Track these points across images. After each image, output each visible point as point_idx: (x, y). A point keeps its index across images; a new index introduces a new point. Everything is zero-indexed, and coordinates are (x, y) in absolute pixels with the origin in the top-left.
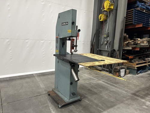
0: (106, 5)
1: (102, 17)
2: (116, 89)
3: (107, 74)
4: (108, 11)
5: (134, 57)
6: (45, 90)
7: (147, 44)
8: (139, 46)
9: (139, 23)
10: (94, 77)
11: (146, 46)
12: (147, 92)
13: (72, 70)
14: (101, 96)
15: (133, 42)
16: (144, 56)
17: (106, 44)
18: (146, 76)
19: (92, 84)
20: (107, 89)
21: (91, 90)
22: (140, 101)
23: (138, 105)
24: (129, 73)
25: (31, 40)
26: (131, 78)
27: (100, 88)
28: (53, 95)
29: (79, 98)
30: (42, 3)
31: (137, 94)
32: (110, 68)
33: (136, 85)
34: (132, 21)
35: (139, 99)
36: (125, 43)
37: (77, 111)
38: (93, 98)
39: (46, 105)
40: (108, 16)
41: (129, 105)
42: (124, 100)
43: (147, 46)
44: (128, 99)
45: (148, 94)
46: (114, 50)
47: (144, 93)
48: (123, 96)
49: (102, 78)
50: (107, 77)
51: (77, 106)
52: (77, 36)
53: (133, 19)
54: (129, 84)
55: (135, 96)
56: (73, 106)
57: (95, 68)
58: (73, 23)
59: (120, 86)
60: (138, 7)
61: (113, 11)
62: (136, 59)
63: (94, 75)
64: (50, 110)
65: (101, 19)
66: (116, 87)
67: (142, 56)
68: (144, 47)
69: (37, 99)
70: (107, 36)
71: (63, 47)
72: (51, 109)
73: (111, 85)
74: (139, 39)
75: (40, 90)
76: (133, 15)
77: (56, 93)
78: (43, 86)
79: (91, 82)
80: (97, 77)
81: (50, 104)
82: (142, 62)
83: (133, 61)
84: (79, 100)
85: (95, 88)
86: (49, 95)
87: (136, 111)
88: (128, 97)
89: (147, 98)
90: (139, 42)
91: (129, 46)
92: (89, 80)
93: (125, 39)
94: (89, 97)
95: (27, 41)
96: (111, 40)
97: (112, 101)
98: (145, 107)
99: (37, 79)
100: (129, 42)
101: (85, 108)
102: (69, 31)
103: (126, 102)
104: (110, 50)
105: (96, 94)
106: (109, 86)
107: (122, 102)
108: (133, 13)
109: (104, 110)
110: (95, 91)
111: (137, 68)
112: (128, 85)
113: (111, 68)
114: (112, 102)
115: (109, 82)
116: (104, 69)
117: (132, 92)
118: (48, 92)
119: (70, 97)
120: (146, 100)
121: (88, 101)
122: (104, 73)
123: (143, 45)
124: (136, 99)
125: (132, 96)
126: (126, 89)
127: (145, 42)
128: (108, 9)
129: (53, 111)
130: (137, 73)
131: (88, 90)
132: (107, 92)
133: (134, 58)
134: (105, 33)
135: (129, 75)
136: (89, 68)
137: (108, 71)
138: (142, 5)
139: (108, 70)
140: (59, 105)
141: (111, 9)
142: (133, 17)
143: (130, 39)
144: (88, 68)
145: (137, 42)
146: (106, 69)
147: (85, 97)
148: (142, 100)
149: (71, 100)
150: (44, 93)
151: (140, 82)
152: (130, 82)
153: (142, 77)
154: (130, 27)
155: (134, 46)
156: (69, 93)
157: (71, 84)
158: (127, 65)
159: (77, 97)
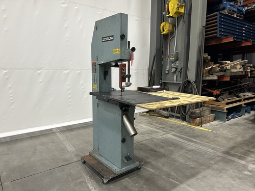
0: (173, 6)
1: (166, 27)
2: (197, 145)
3: (179, 122)
4: (176, 16)
5: (221, 92)
6: (77, 155)
7: (242, 70)
8: (228, 73)
9: (227, 36)
10: (158, 129)
11: (240, 74)
12: (246, 148)
13: (124, 117)
14: (174, 159)
15: (218, 67)
16: (237, 90)
17: (175, 72)
18: (242, 122)
19: (156, 141)
20: (182, 148)
21: (156, 151)
22: (239, 163)
23: (236, 171)
24: (215, 119)
25: (46, 69)
26: (219, 126)
27: (170, 146)
28: (92, 162)
29: (137, 164)
30: (63, 5)
31: (232, 152)
32: (182, 112)
33: (229, 139)
34: (216, 33)
35: (236, 160)
36: (207, 69)
37: (136, 187)
38: (159, 163)
39: (82, 179)
40: (175, 26)
41: (220, 171)
42: (211, 163)
43: (242, 74)
44: (218, 161)
45: (249, 151)
46: (189, 82)
47: (243, 150)
48: (209, 157)
49: (170, 129)
50: (178, 127)
51: (135, 178)
52: (130, 59)
53: (217, 29)
54: (216, 137)
55: (229, 155)
56: (127, 178)
57: (158, 113)
58: (123, 37)
59: (202, 141)
60: (224, 8)
61: (184, 17)
62: (224, 95)
63: (157, 125)
64: (89, 188)
65: (164, 31)
66: (196, 143)
67: (234, 90)
68: (238, 74)
69: (64, 171)
70: (175, 59)
71: (105, 79)
72: (90, 186)
73: (187, 140)
74: (228, 62)
75: (68, 156)
76: (216, 22)
77: (96, 159)
78: (72, 148)
79: (153, 136)
80: (162, 128)
81: (87, 178)
82: (234, 100)
83: (220, 98)
84: (137, 169)
85: (162, 147)
86: (84, 162)
87: (233, 181)
88: (218, 159)
89: (249, 159)
90: (228, 67)
91: (212, 74)
92: (149, 134)
93: (206, 63)
94: (153, 163)
95: (39, 72)
96: (182, 66)
97: (193, 166)
98: (246, 172)
99: (61, 136)
100: (212, 68)
101: (149, 181)
102: (116, 51)
103: (216, 166)
104: (181, 83)
105: (164, 156)
106: (184, 141)
107: (209, 167)
108: (216, 19)
109: (182, 182)
110: (162, 151)
111: (227, 109)
112: (215, 139)
113: (185, 112)
114: (192, 168)
115: (183, 136)
116: (173, 114)
117: (223, 149)
118: (82, 158)
119: (122, 164)
120: (248, 162)
121: (153, 169)
122: (173, 121)
123: (235, 71)
124: (231, 161)
125: (223, 156)
126: (212, 146)
127: (238, 67)
128: (176, 13)
129: (95, 189)
130: (227, 118)
131: (149, 150)
132: (182, 152)
133: (222, 94)
134: (172, 54)
135: (215, 123)
136: (148, 114)
137: (179, 118)
138: (230, 5)
139: (179, 115)
140: (104, 179)
141: (180, 13)
142: (216, 26)
143: (213, 63)
144: (145, 113)
145: (225, 67)
146: (175, 114)
147: (147, 163)
148: (241, 163)
149: (125, 169)
150: (75, 159)
151: (233, 133)
152: (217, 134)
153: (236, 124)
154: (213, 43)
155: (222, 73)
156: (120, 156)
157: (124, 141)
158: (210, 106)
159: (133, 162)
